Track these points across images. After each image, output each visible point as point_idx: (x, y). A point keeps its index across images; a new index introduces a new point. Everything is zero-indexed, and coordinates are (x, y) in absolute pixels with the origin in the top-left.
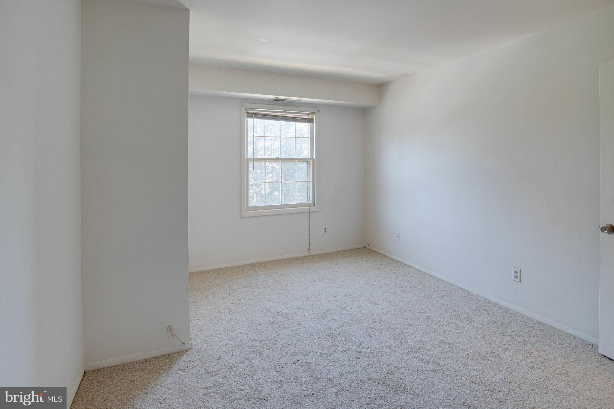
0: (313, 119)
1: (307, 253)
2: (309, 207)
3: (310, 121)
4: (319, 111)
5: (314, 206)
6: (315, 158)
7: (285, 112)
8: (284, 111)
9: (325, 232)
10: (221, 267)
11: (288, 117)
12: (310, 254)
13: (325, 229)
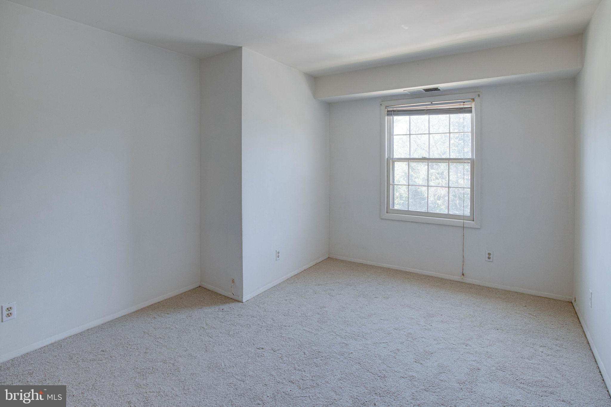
0: (471, 108)
1: (460, 278)
2: (463, 221)
3: (468, 110)
4: (479, 95)
5: (474, 221)
6: (474, 157)
7: (432, 104)
8: (430, 103)
9: (489, 258)
10: (361, 263)
11: (440, 109)
12: (464, 281)
13: (489, 254)
